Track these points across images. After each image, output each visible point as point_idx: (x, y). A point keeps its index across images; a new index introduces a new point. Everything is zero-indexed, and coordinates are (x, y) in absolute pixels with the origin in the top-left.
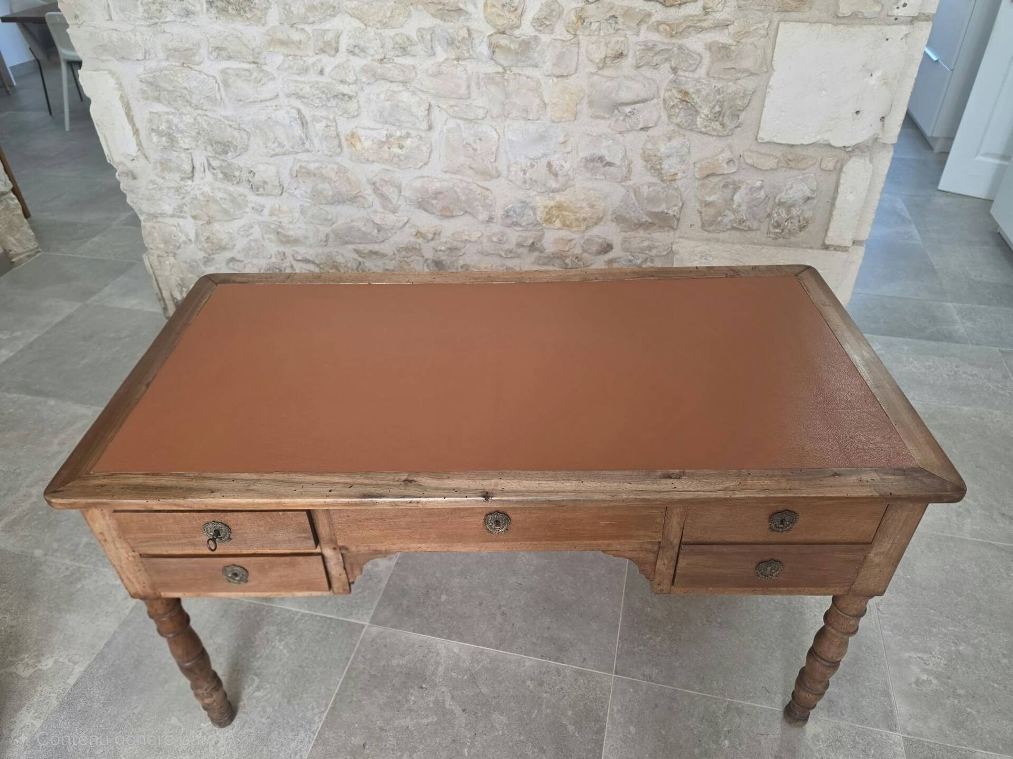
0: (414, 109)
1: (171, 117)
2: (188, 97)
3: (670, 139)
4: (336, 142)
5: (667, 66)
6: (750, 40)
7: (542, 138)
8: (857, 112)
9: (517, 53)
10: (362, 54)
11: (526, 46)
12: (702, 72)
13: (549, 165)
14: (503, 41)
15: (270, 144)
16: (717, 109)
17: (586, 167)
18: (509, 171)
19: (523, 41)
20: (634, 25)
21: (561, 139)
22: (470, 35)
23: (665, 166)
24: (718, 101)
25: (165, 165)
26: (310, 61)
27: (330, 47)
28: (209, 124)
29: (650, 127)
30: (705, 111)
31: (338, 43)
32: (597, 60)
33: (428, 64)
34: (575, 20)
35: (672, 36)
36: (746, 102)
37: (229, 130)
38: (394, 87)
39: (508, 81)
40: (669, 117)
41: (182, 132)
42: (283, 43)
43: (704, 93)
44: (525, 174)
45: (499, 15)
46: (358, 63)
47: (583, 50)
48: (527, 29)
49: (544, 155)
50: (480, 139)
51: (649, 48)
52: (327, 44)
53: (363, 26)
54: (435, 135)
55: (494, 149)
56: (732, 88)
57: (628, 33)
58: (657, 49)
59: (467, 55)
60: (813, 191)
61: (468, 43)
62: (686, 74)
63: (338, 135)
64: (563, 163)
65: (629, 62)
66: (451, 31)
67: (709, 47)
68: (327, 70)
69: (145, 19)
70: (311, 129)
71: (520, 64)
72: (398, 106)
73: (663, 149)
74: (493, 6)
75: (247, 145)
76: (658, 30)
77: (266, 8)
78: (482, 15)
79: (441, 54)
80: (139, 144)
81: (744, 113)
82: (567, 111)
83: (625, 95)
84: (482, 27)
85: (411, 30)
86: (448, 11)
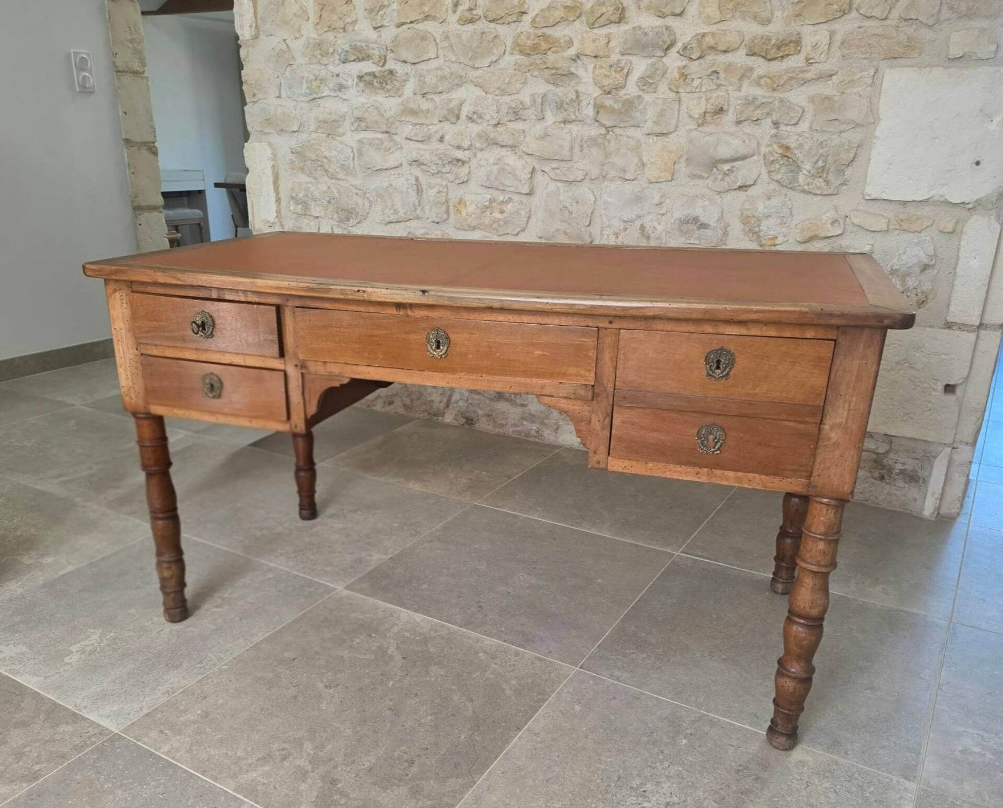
0: (518, 173)
1: (309, 185)
2: (327, 166)
3: (769, 198)
4: (444, 208)
5: (769, 121)
6: (855, 90)
7: (638, 199)
8: (977, 163)
9: (620, 113)
10: (479, 121)
11: (630, 105)
12: (804, 126)
13: (642, 227)
14: (608, 102)
15: (387, 211)
16: (820, 164)
17: (680, 230)
18: (602, 235)
19: (627, 100)
20: (735, 80)
21: (656, 200)
22: (578, 97)
23: (765, 226)
24: (821, 155)
26: (433, 129)
27: (454, 116)
28: (339, 192)
29: (750, 186)
30: (807, 166)
31: (460, 110)
32: (697, 116)
33: (539, 128)
34: (677, 76)
35: (774, 90)
36: (852, 155)
37: (355, 197)
38: (504, 152)
39: (609, 141)
40: (769, 172)
41: (315, 200)
42: (413, 112)
43: (806, 147)
44: (617, 238)
45: (606, 76)
46: (475, 129)
47: (684, 107)
49: (639, 217)
50: (577, 202)
51: (750, 102)
52: (450, 111)
53: (484, 93)
54: (536, 200)
55: (589, 212)
56: (836, 140)
57: (730, 88)
58: (758, 103)
59: (573, 117)
60: (931, 257)
61: (575, 105)
62: (788, 128)
63: (447, 201)
64: (656, 224)
65: (730, 117)
66: (560, 94)
67: (812, 100)
68: (447, 138)
69: (306, 95)
70: (424, 194)
71: (622, 125)
72: (504, 169)
73: (761, 208)
74: (601, 67)
75: (368, 213)
76: (759, 85)
77: (405, 81)
78: (591, 80)
79: (550, 118)
80: (278, 212)
81: (850, 169)
82: (665, 170)
83: (724, 152)
84: (590, 90)
85: (525, 97)
86: (561, 76)
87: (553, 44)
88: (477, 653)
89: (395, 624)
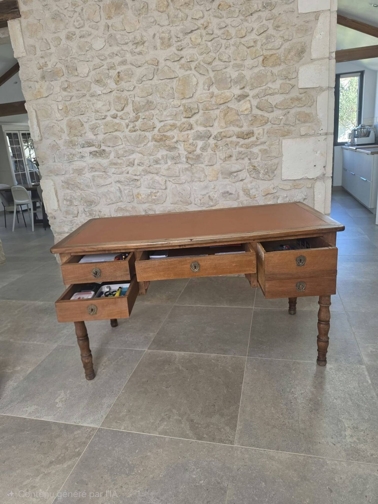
0: (160, 182)
1: (72, 194)
2: (79, 186)
3: (251, 183)
4: (132, 197)
5: (247, 158)
6: (274, 147)
7: (206, 187)
8: (315, 166)
9: (195, 159)
10: (142, 165)
11: (198, 157)
12: (259, 159)
13: (209, 196)
14: (191, 156)
15: (108, 200)
16: (266, 170)
17: (223, 196)
18: (195, 200)
19: (197, 155)
20: (234, 146)
21: (213, 187)
22: (179, 155)
23: (251, 192)
24: (266, 168)
25: (67, 213)
26: (124, 169)
27: (132, 164)
28: (86, 195)
29: (244, 180)
30: (262, 172)
31: (134, 162)
32: (223, 159)
33: (166, 166)
34: (214, 146)
35: (247, 148)
36: (276, 167)
37: (93, 196)
38: (153, 175)
39: (193, 169)
40: (250, 175)
41: (75, 199)
42: (115, 164)
43: (261, 166)
44: (201, 201)
45: (189, 148)
46: (141, 168)
47: (218, 156)
48: (198, 151)
49: (207, 193)
50: (184, 190)
51: (240, 153)
52: (130, 163)
53: (143, 156)
54: (168, 191)
55: (189, 193)
56: (270, 163)
57: (233, 149)
58: (243, 153)
59: (178, 162)
60: (306, 196)
61: (179, 158)
62: (254, 160)
63: (133, 194)
64: (214, 195)
65: (234, 158)
66: (173, 154)
67: (260, 150)
68: (130, 172)
69: (67, 160)
70: (123, 192)
71: (197, 163)
72: (154, 181)
73: (249, 186)
74: (187, 145)
75: (99, 202)
76: (242, 147)
77: (110, 153)
78: (183, 149)
79: (169, 163)
80: (59, 205)
81: (276, 171)
82: (214, 177)
83: (234, 169)
84: (184, 153)
85: (159, 156)
86: (172, 148)
87: (167, 138)
88: (211, 361)
89: (175, 358)
